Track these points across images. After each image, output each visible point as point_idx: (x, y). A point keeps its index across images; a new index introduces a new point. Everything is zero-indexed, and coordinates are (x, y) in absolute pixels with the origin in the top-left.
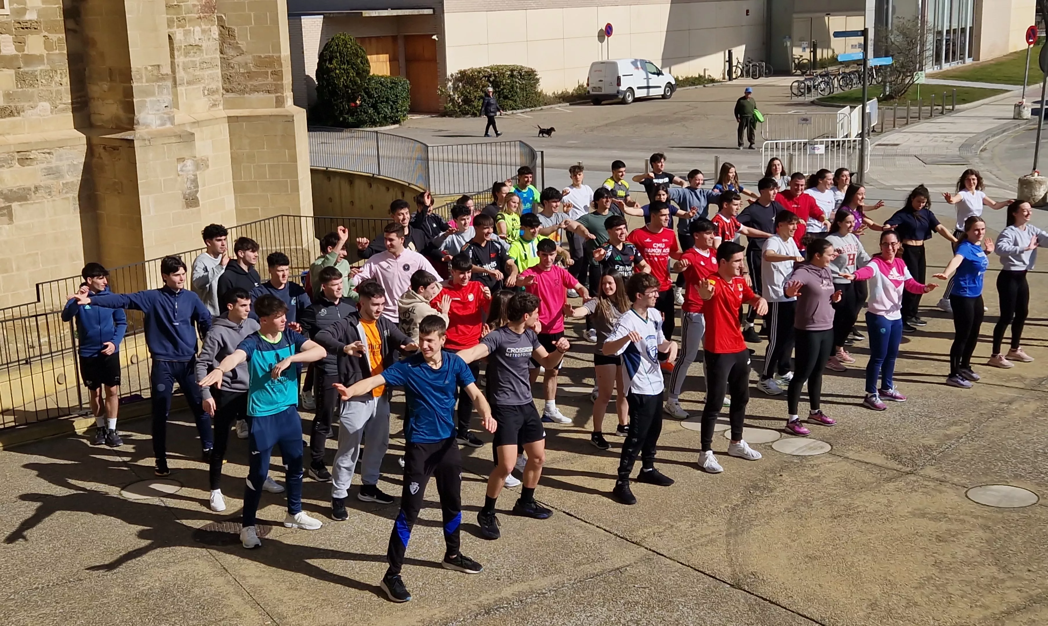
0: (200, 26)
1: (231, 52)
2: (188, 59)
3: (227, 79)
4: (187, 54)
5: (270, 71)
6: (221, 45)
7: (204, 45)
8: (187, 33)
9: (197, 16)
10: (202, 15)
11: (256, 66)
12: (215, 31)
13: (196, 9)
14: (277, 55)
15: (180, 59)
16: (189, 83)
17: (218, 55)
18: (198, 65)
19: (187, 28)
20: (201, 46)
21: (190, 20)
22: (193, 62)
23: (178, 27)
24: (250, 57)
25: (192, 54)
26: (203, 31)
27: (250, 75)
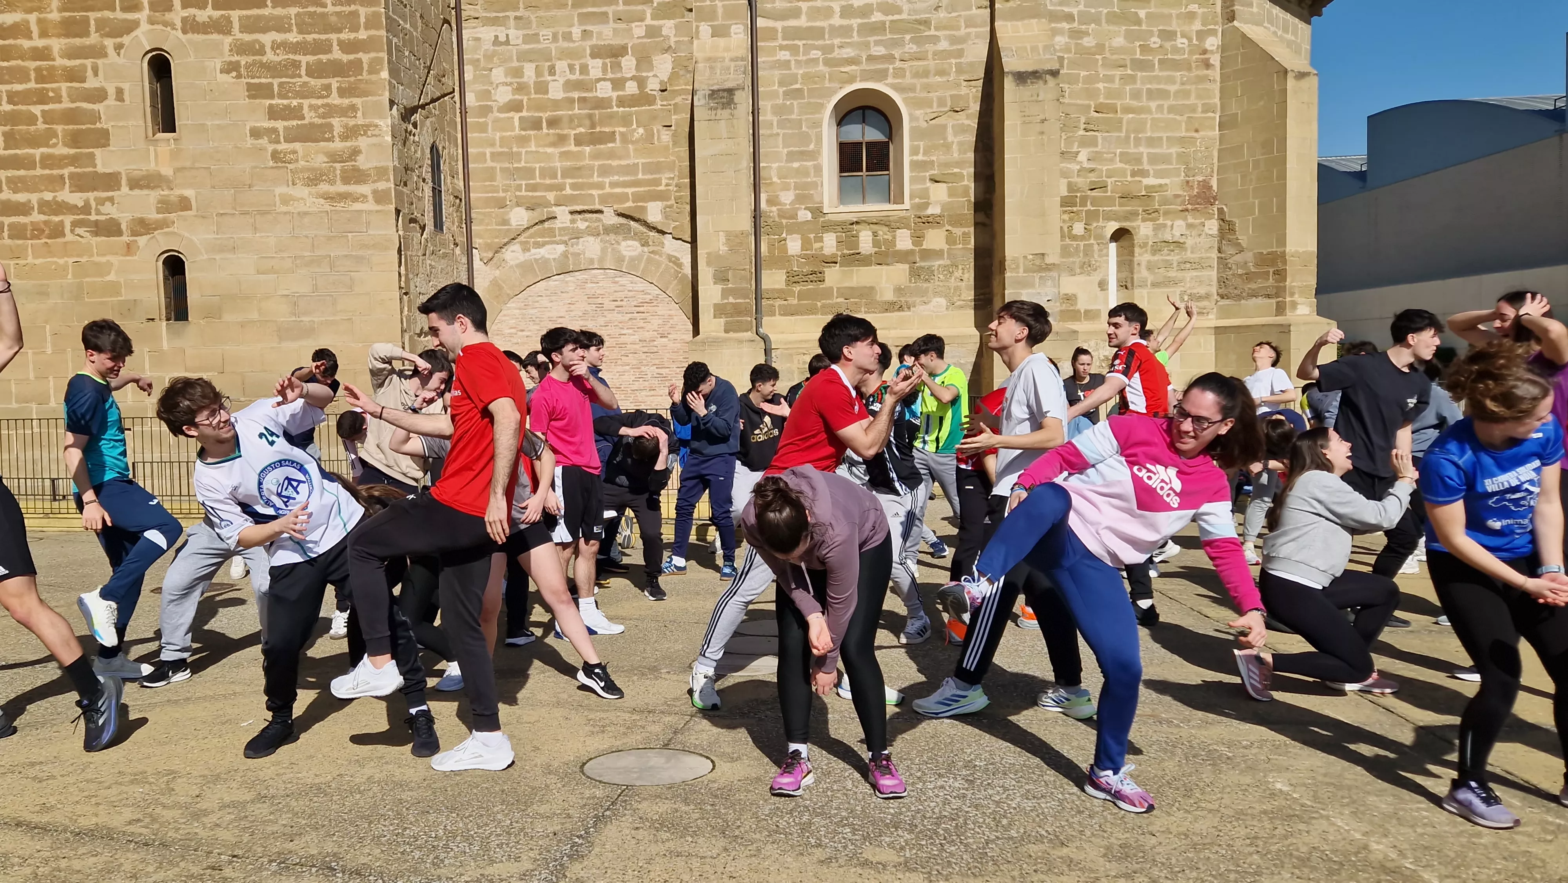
0: (1185, 219)
1: (1230, 250)
2: (1156, 258)
3: (1222, 282)
4: (1154, 252)
5: (1271, 270)
6: (1220, 242)
7: (1190, 242)
8: (1157, 228)
9: (1180, 208)
10: (1190, 207)
11: (1256, 265)
12: (1213, 226)
13: (1179, 200)
14: (1282, 249)
15: (1142, 257)
16: (1155, 285)
17: (1214, 254)
18: (1175, 265)
19: (1161, 221)
20: (1184, 243)
21: (1167, 213)
22: (1167, 261)
23: (1144, 220)
24: (1250, 254)
25: (1166, 251)
26: (1190, 226)
27: (1249, 277)
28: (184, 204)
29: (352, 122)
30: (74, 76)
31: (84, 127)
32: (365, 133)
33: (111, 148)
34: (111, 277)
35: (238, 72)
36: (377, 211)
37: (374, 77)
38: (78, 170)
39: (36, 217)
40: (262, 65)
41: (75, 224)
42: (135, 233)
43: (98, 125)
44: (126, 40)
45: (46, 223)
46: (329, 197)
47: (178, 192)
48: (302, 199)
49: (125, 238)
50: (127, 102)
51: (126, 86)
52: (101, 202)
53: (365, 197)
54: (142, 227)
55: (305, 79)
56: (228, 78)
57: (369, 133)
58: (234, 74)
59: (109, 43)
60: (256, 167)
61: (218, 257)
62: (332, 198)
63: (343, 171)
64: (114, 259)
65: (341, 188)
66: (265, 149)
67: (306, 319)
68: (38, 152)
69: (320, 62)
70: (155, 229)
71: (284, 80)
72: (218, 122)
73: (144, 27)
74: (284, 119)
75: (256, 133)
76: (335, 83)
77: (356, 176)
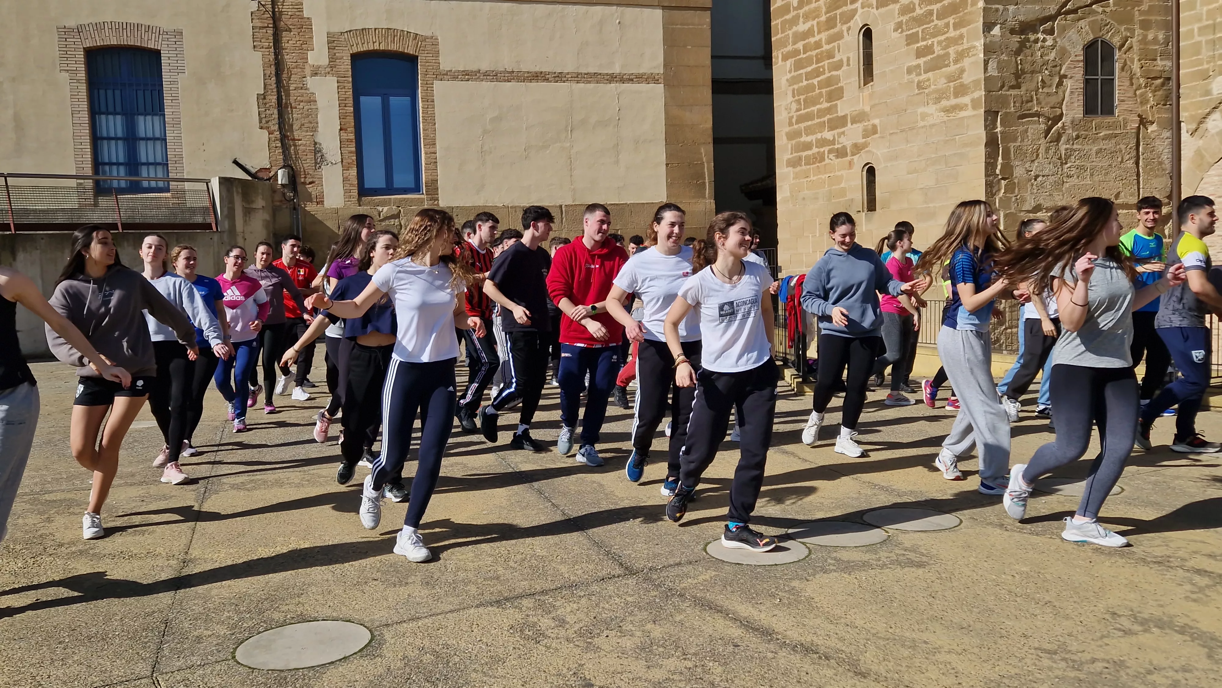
28: (874, 130)
29: (960, 48)
30: (830, 55)
31: (833, 88)
32: (968, 55)
33: (844, 99)
34: (842, 185)
35: (902, 28)
36: (974, 116)
37: (974, 8)
38: (831, 116)
39: (815, 150)
40: (914, 19)
41: (830, 152)
42: (853, 154)
43: (839, 85)
44: (851, 24)
45: (818, 153)
46: (947, 110)
47: (872, 122)
48: (932, 114)
49: (849, 158)
50: (851, 66)
51: (851, 55)
52: (839, 135)
53: (967, 105)
54: (857, 148)
55: (936, 22)
56: (896, 35)
57: (970, 54)
58: (900, 30)
59: (845, 27)
60: (909, 96)
61: (889, 165)
62: (948, 111)
63: (955, 88)
64: (844, 173)
65: (953, 101)
66: (912, 82)
67: (931, 205)
68: (815, 109)
69: (944, 5)
70: (861, 150)
71: (925, 26)
72: (891, 68)
73: (860, 11)
74: (924, 56)
75: (909, 71)
76: (951, 20)
77: (961, 90)
